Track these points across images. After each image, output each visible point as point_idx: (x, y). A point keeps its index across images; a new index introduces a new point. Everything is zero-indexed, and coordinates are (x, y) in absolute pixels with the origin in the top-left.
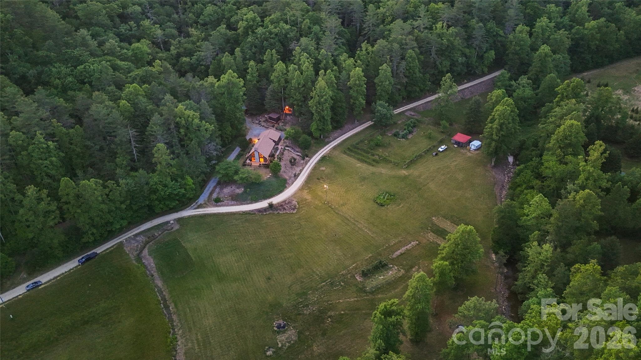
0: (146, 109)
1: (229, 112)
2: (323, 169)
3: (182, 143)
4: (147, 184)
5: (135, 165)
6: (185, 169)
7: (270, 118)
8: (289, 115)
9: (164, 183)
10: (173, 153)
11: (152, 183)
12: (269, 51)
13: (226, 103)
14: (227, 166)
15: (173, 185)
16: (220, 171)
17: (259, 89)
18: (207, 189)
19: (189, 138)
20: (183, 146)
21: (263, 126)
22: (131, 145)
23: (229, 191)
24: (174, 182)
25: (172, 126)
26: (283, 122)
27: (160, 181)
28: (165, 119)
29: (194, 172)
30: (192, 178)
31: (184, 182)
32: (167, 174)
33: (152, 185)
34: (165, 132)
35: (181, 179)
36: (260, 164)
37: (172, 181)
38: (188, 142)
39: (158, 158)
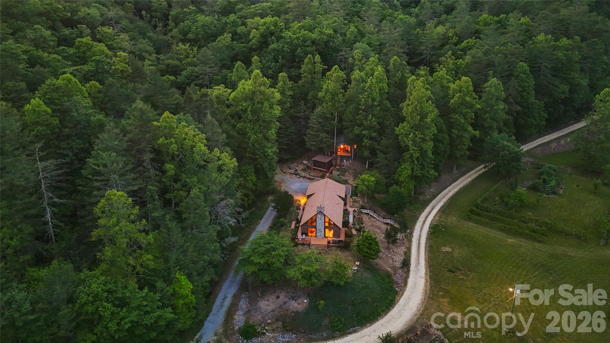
0: (88, 122)
1: (253, 145)
2: (448, 249)
3: (168, 196)
4: (71, 300)
5: (47, 250)
6: (173, 256)
7: (316, 163)
8: (348, 158)
9: (120, 295)
10: (145, 216)
11: (84, 298)
12: (309, 58)
13: (248, 130)
14: (268, 246)
15: (144, 298)
16: (252, 258)
17: (294, 119)
18: (218, 302)
19: (185, 185)
20: (167, 203)
21: (305, 177)
22: (41, 197)
23: (272, 307)
24: (146, 291)
25: (148, 157)
26: (338, 170)
27: (109, 291)
28: (130, 141)
29: (194, 263)
30: (189, 276)
31: (170, 289)
32: (130, 269)
33: (85, 304)
34: (130, 166)
35: (164, 281)
36: (329, 242)
37: (141, 288)
38: (183, 193)
39: (108, 228)
